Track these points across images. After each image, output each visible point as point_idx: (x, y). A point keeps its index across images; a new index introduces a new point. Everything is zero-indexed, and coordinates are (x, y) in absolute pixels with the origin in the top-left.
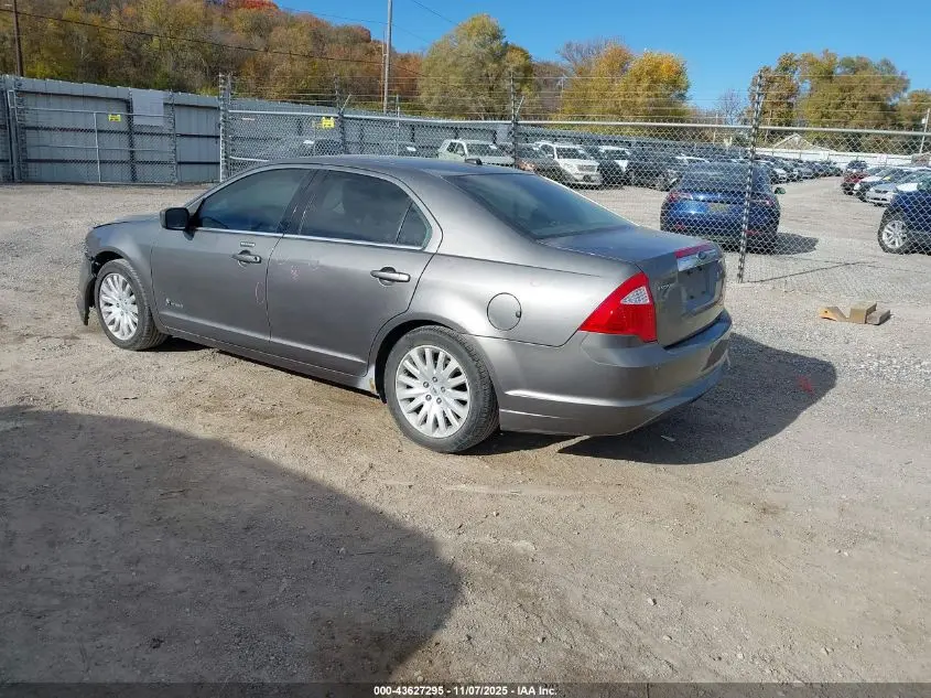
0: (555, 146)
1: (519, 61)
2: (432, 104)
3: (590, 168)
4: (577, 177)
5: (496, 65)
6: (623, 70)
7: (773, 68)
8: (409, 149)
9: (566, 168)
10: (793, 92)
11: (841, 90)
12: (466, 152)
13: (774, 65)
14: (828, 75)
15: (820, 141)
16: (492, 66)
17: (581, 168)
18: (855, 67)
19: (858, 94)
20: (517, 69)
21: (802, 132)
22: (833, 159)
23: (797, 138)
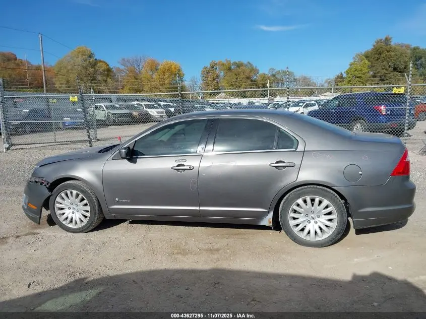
0: (143, 104)
1: (104, 67)
2: (62, 88)
3: (162, 113)
4: (156, 117)
5: (93, 69)
6: (156, 69)
7: (208, 67)
8: (78, 110)
9: (151, 113)
10: (218, 76)
11: (236, 75)
12: (105, 109)
13: (209, 66)
14: (230, 69)
15: (232, 95)
16: (91, 70)
17: (158, 113)
18: (239, 65)
19: (242, 76)
20: (104, 71)
21: (224, 92)
22: (241, 101)
23: (224, 94)
